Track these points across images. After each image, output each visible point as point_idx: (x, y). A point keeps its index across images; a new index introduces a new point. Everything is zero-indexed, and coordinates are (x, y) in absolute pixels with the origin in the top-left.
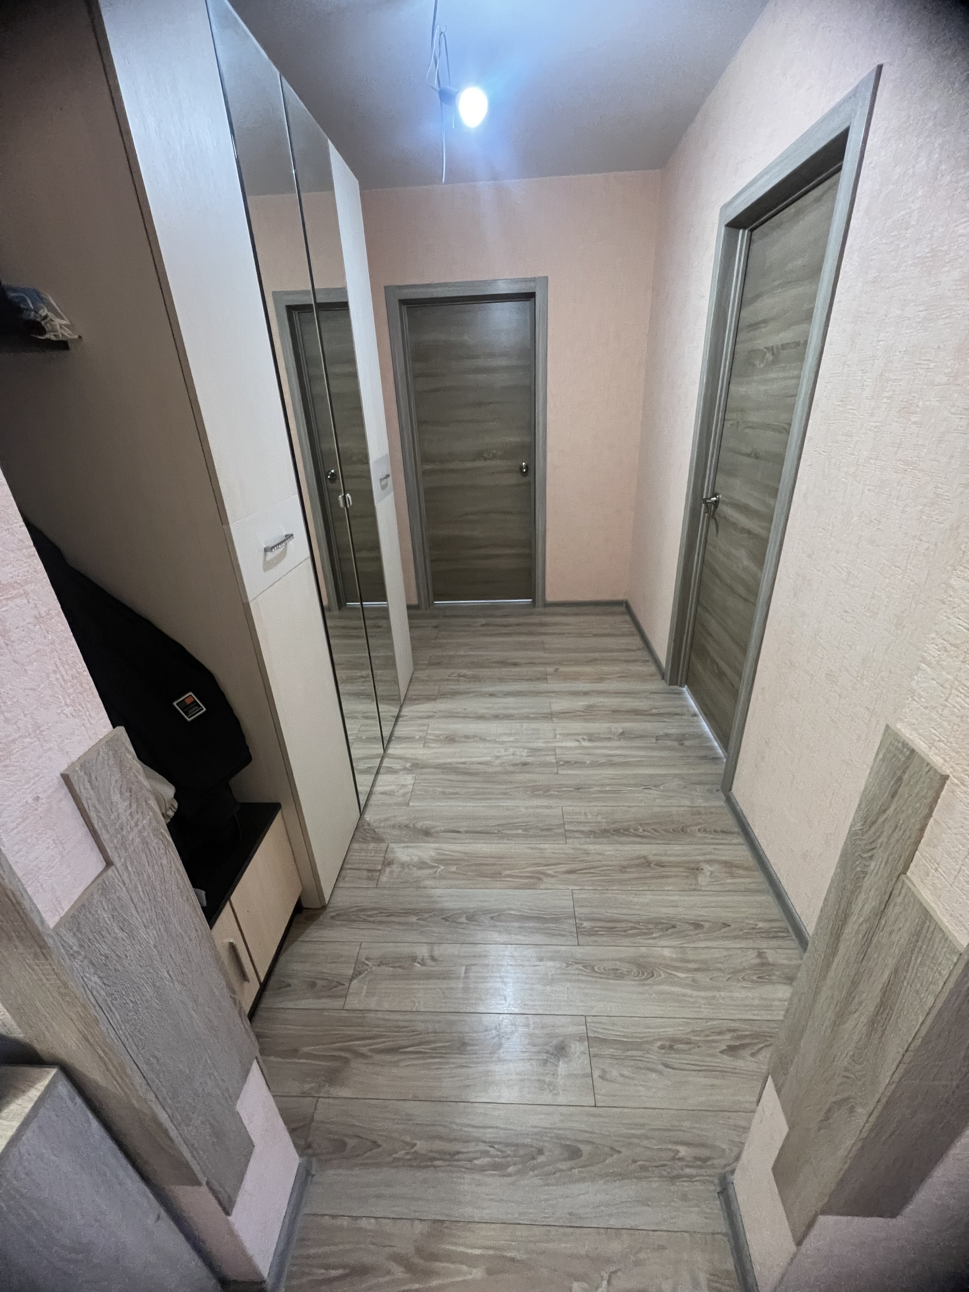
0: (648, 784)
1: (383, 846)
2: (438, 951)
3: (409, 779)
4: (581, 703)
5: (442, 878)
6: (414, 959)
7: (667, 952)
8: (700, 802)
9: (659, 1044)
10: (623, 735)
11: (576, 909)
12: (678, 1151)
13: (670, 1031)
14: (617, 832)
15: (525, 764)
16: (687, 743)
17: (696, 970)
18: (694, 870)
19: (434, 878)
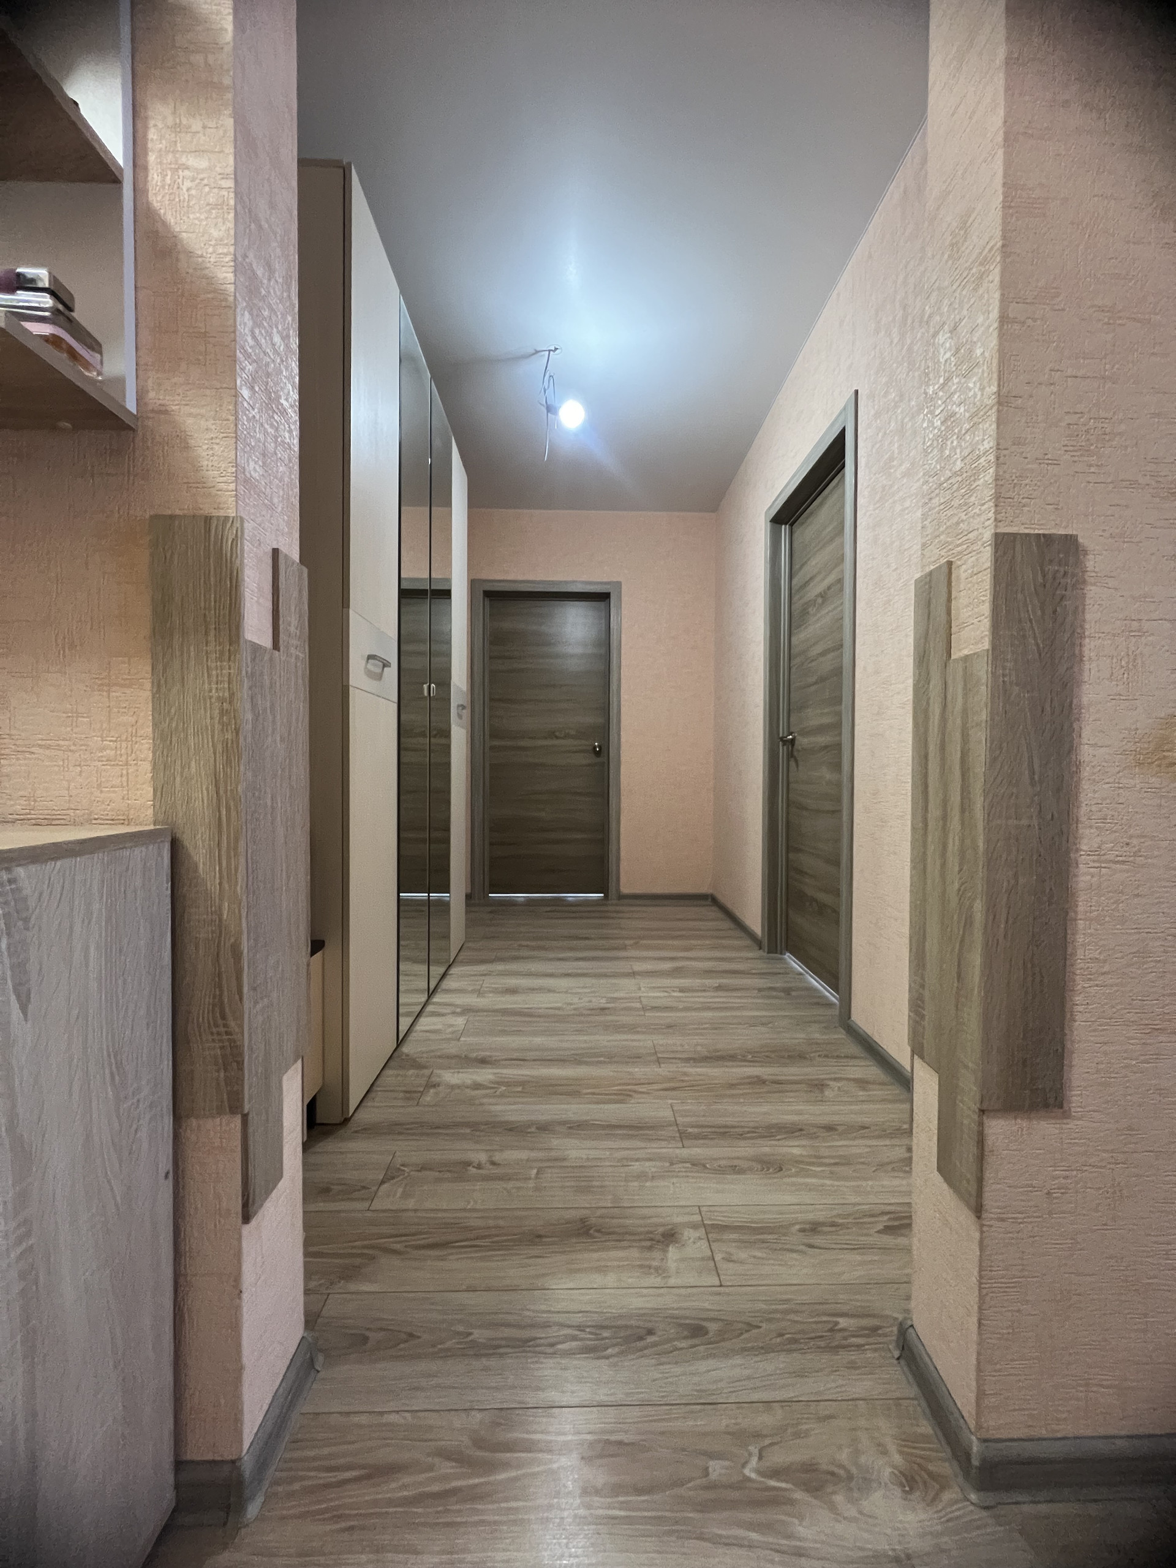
0: (752, 1023)
1: (427, 1072)
2: (498, 1157)
3: (460, 1021)
4: (667, 966)
5: (502, 1096)
6: (468, 1164)
7: (796, 1151)
8: (817, 1036)
9: (797, 1227)
10: (719, 988)
11: (678, 1119)
12: (837, 1323)
13: (811, 1217)
14: (722, 1058)
15: (603, 1009)
16: (793, 993)
17: (836, 1164)
18: (819, 1086)
19: (494, 1097)
